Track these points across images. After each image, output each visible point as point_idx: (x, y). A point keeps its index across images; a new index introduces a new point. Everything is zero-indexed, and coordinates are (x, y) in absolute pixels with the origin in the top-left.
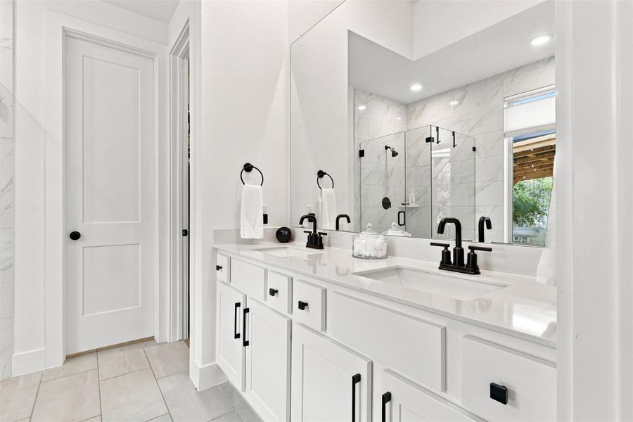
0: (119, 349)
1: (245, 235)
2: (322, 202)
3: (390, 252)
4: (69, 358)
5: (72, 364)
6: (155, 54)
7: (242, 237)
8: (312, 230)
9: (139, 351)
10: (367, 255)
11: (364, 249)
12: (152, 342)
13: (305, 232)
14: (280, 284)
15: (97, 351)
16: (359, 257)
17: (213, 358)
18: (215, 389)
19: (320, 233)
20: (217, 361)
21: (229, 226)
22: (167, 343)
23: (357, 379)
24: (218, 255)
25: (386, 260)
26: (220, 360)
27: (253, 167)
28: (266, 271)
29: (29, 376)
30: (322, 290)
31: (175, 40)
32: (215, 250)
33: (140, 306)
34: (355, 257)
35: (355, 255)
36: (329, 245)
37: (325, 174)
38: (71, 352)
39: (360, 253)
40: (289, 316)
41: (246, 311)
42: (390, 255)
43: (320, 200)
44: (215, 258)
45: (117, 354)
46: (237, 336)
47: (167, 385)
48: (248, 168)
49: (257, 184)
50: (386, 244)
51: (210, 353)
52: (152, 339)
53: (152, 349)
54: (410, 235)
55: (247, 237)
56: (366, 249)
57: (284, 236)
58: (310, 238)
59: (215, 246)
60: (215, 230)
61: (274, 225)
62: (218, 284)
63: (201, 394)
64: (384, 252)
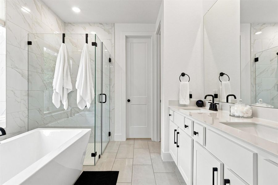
0: (140, 140)
1: (181, 102)
2: (222, 88)
3: (254, 115)
4: (127, 139)
5: (128, 141)
6: (151, 36)
7: (180, 103)
8: (212, 102)
9: (146, 142)
10: (238, 115)
11: (236, 112)
12: (150, 140)
13: (209, 102)
14: (189, 123)
15: (134, 139)
16: (234, 116)
17: (168, 150)
18: (169, 162)
19: (216, 104)
20: (170, 152)
21: (175, 99)
22: (155, 141)
23: (215, 169)
24: (170, 110)
25: (252, 119)
26: (171, 152)
27: (185, 74)
28: (185, 117)
29: (118, 141)
30: (204, 128)
31: (157, 28)
32: (169, 108)
33: (146, 126)
34: (231, 116)
35: (231, 115)
36: (222, 109)
37: (224, 74)
38: (128, 138)
39: (234, 114)
40: (192, 137)
41: (178, 133)
42: (254, 117)
43: (221, 87)
44: (169, 112)
45: (140, 142)
46: (175, 143)
47: (153, 156)
48: (183, 75)
49: (187, 81)
50: (251, 111)
51: (167, 149)
52: (150, 139)
53: (150, 142)
54: (273, 107)
55: (182, 104)
56: (237, 112)
57: (200, 104)
58: (211, 105)
59: (169, 106)
60: (169, 101)
61: (195, 99)
62: (170, 121)
63: (164, 162)
64: (250, 115)
